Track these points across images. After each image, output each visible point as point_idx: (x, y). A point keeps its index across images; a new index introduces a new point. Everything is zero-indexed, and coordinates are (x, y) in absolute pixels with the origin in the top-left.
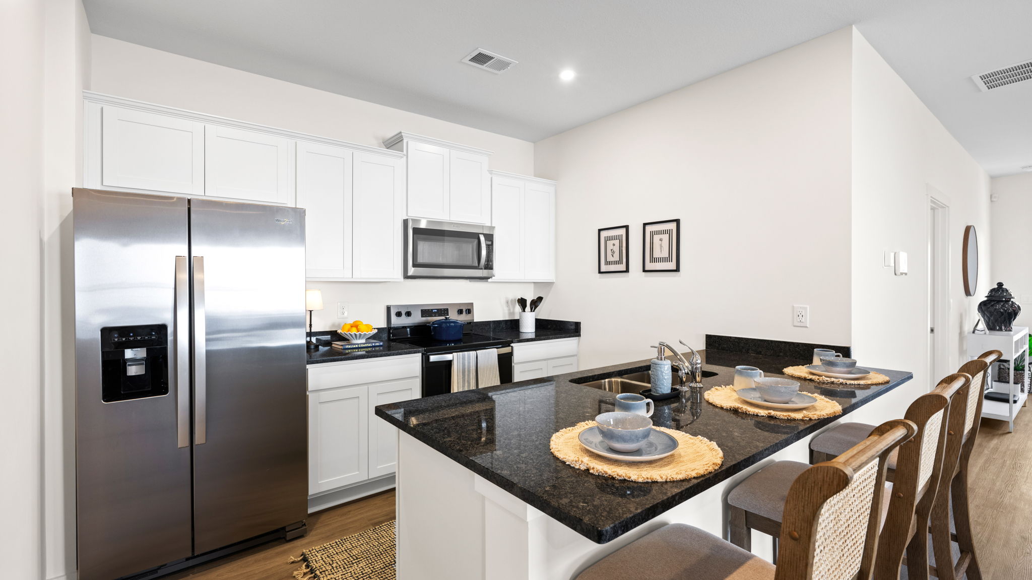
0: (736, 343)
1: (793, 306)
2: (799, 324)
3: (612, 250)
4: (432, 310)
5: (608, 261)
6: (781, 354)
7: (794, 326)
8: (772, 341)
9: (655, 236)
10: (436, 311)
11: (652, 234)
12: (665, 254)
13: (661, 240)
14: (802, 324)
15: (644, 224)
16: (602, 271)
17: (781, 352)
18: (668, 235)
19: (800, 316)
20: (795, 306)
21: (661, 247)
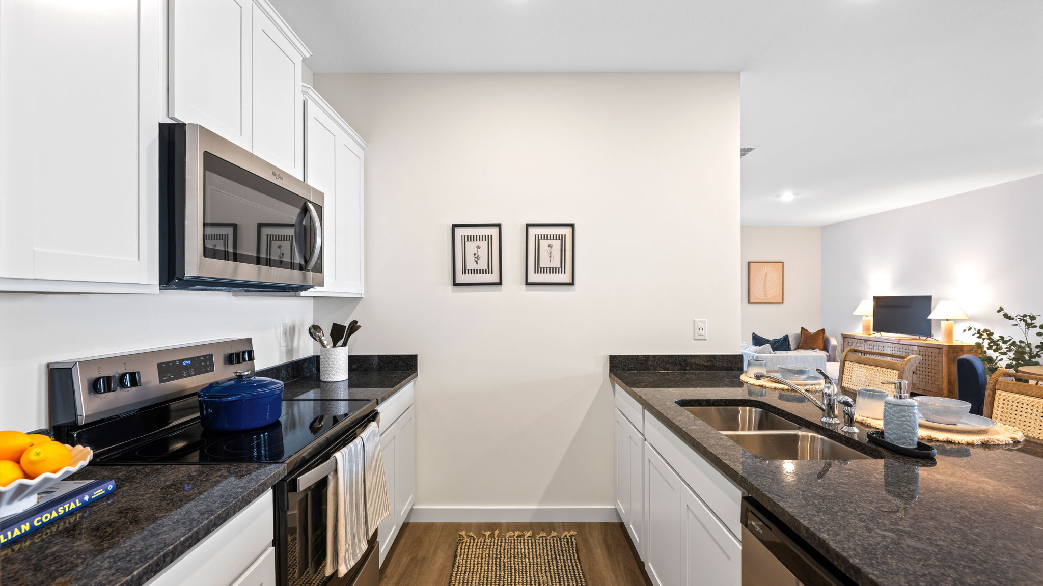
0: (644, 362)
1: (694, 321)
2: (699, 337)
3: (475, 254)
4: (181, 361)
5: (468, 268)
6: (688, 368)
7: (695, 340)
8: (679, 356)
9: (541, 241)
10: (189, 362)
11: (538, 238)
12: (556, 264)
13: (550, 246)
14: (703, 338)
15: (526, 224)
16: (457, 282)
17: (687, 366)
18: (560, 241)
19: (701, 329)
20: (696, 320)
21: (550, 255)
